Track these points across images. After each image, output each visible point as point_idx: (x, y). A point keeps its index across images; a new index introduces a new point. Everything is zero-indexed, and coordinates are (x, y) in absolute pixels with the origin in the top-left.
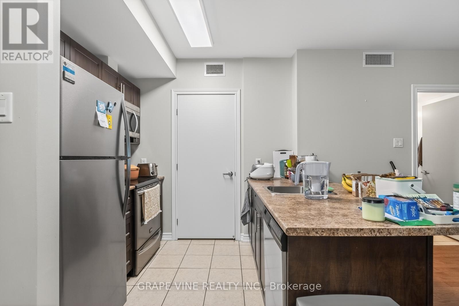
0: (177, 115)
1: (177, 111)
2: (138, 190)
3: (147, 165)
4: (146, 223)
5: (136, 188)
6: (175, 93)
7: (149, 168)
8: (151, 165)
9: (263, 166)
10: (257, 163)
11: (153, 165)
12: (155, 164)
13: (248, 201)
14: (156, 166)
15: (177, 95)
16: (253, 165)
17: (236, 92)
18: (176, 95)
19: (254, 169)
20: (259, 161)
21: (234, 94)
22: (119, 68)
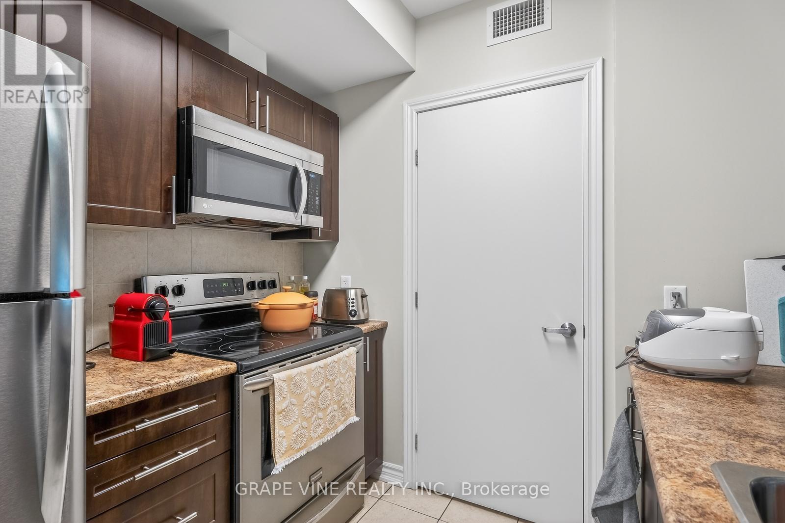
0: (417, 165)
1: (417, 156)
2: (245, 378)
3: (344, 292)
4: (278, 469)
5: (240, 371)
6: (412, 110)
7: (346, 298)
8: (352, 294)
9: (699, 322)
10: (669, 303)
11: (356, 295)
12: (363, 290)
13: (627, 455)
14: (363, 296)
15: (418, 113)
16: (653, 314)
17: (586, 71)
18: (415, 114)
19: (657, 329)
20: (679, 295)
21: (582, 79)
22: (270, 63)
